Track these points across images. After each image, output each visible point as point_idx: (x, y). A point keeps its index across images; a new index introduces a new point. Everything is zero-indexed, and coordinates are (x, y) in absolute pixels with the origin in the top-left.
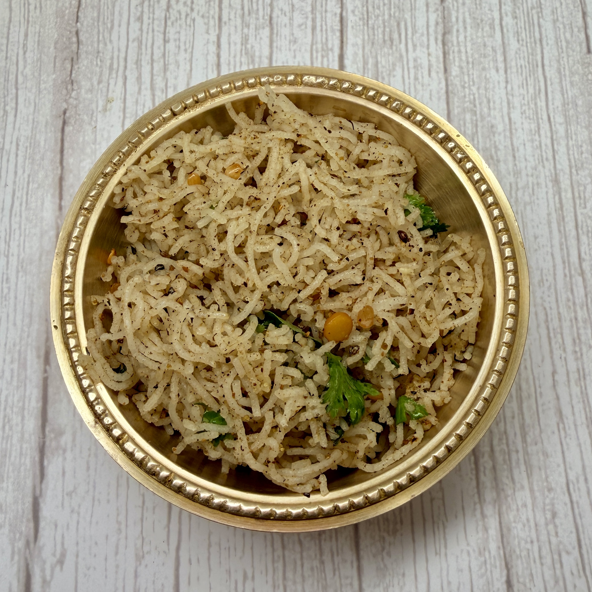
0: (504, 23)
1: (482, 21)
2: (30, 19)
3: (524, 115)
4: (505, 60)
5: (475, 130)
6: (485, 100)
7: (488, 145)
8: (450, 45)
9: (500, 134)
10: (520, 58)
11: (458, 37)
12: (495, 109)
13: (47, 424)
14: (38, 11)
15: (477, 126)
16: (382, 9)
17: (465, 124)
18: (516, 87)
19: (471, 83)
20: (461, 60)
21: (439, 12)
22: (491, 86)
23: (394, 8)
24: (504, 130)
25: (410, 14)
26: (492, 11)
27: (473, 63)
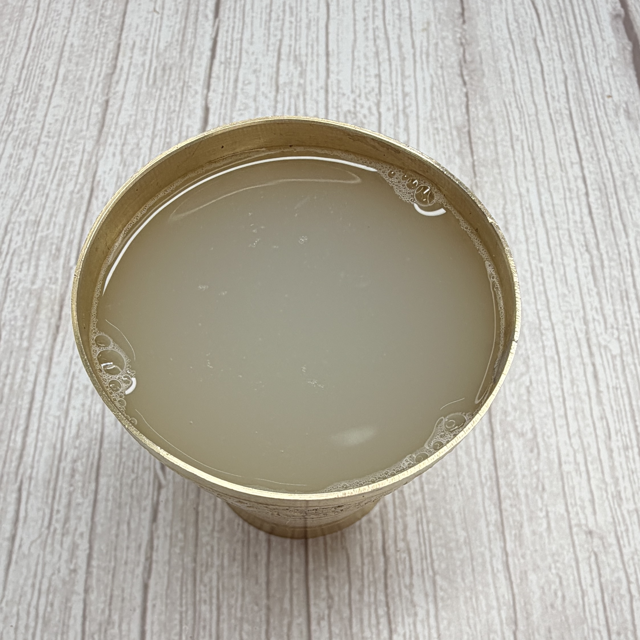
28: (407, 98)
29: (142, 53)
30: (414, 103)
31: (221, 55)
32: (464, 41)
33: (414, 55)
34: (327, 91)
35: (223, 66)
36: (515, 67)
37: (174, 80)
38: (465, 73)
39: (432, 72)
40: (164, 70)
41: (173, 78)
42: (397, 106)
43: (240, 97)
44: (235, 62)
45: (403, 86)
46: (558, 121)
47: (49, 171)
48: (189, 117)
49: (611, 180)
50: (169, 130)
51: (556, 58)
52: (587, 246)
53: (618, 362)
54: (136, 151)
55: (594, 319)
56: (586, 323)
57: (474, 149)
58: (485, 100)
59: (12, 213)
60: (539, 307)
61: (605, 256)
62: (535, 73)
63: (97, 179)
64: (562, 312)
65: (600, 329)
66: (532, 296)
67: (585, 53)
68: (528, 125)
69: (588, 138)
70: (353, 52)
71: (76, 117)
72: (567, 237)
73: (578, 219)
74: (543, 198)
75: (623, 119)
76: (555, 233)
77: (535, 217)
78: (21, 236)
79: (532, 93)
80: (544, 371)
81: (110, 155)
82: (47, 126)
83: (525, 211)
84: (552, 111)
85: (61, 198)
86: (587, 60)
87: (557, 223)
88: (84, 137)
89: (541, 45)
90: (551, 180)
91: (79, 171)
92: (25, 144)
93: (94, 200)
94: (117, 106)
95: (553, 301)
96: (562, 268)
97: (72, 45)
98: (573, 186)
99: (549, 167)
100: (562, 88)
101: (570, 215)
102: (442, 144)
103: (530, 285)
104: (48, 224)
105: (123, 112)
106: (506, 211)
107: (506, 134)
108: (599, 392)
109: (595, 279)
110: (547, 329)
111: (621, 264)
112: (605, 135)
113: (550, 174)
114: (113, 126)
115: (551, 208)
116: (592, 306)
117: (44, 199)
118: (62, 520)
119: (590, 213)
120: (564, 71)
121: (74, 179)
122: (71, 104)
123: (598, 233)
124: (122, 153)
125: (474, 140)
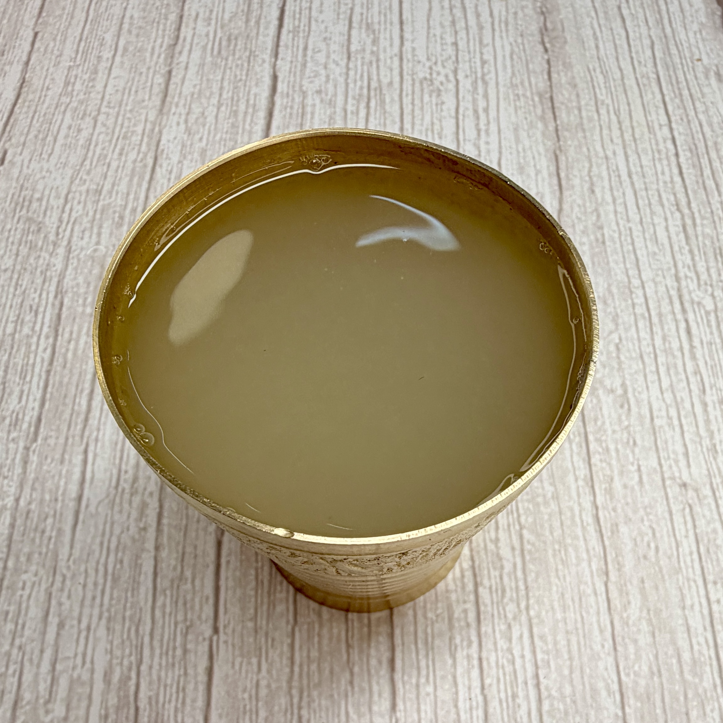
28: (486, 66)
29: (206, 24)
30: (492, 69)
31: (289, 24)
32: (544, 10)
33: (493, 24)
34: (401, 59)
35: (291, 35)
36: (598, 34)
37: (240, 50)
38: (546, 40)
39: (511, 39)
40: (229, 40)
41: (239, 47)
42: (476, 73)
43: (309, 65)
44: (304, 31)
45: (482, 54)
46: (644, 85)
47: (111, 141)
48: (257, 85)
49: (702, 140)
50: (235, 98)
51: (641, 24)
52: (677, 205)
53: (712, 317)
54: (201, 120)
55: (686, 277)
56: (678, 279)
57: (557, 114)
58: (568, 66)
59: (72, 182)
60: (628, 266)
61: (697, 215)
62: (620, 39)
63: (161, 147)
64: (652, 269)
65: (693, 286)
66: (621, 255)
67: (672, 19)
68: (613, 89)
69: (677, 101)
70: (428, 21)
71: (138, 87)
72: (656, 198)
73: (668, 179)
74: (631, 159)
75: (713, 81)
76: (644, 193)
77: (622, 179)
78: (82, 205)
79: (617, 59)
80: (634, 329)
81: (174, 124)
82: (107, 97)
83: (612, 173)
84: (638, 76)
85: (124, 166)
86: (674, 26)
87: (645, 183)
88: (146, 107)
89: (625, 12)
90: (638, 142)
91: (142, 140)
92: (85, 114)
93: (158, 169)
94: (180, 76)
95: (643, 260)
96: (651, 226)
97: (132, 17)
98: (661, 146)
99: (637, 131)
100: (649, 53)
101: (659, 175)
102: (523, 110)
103: (618, 245)
104: (110, 192)
105: (187, 83)
106: (592, 174)
107: (590, 99)
108: (692, 347)
109: (687, 238)
110: (638, 288)
111: (714, 222)
112: (695, 97)
113: (637, 136)
114: (177, 96)
115: (639, 169)
116: (683, 263)
117: (105, 168)
118: (130, 481)
119: (681, 173)
120: (650, 36)
121: (137, 148)
122: (132, 75)
123: (690, 192)
124: (186, 121)
125: (557, 105)
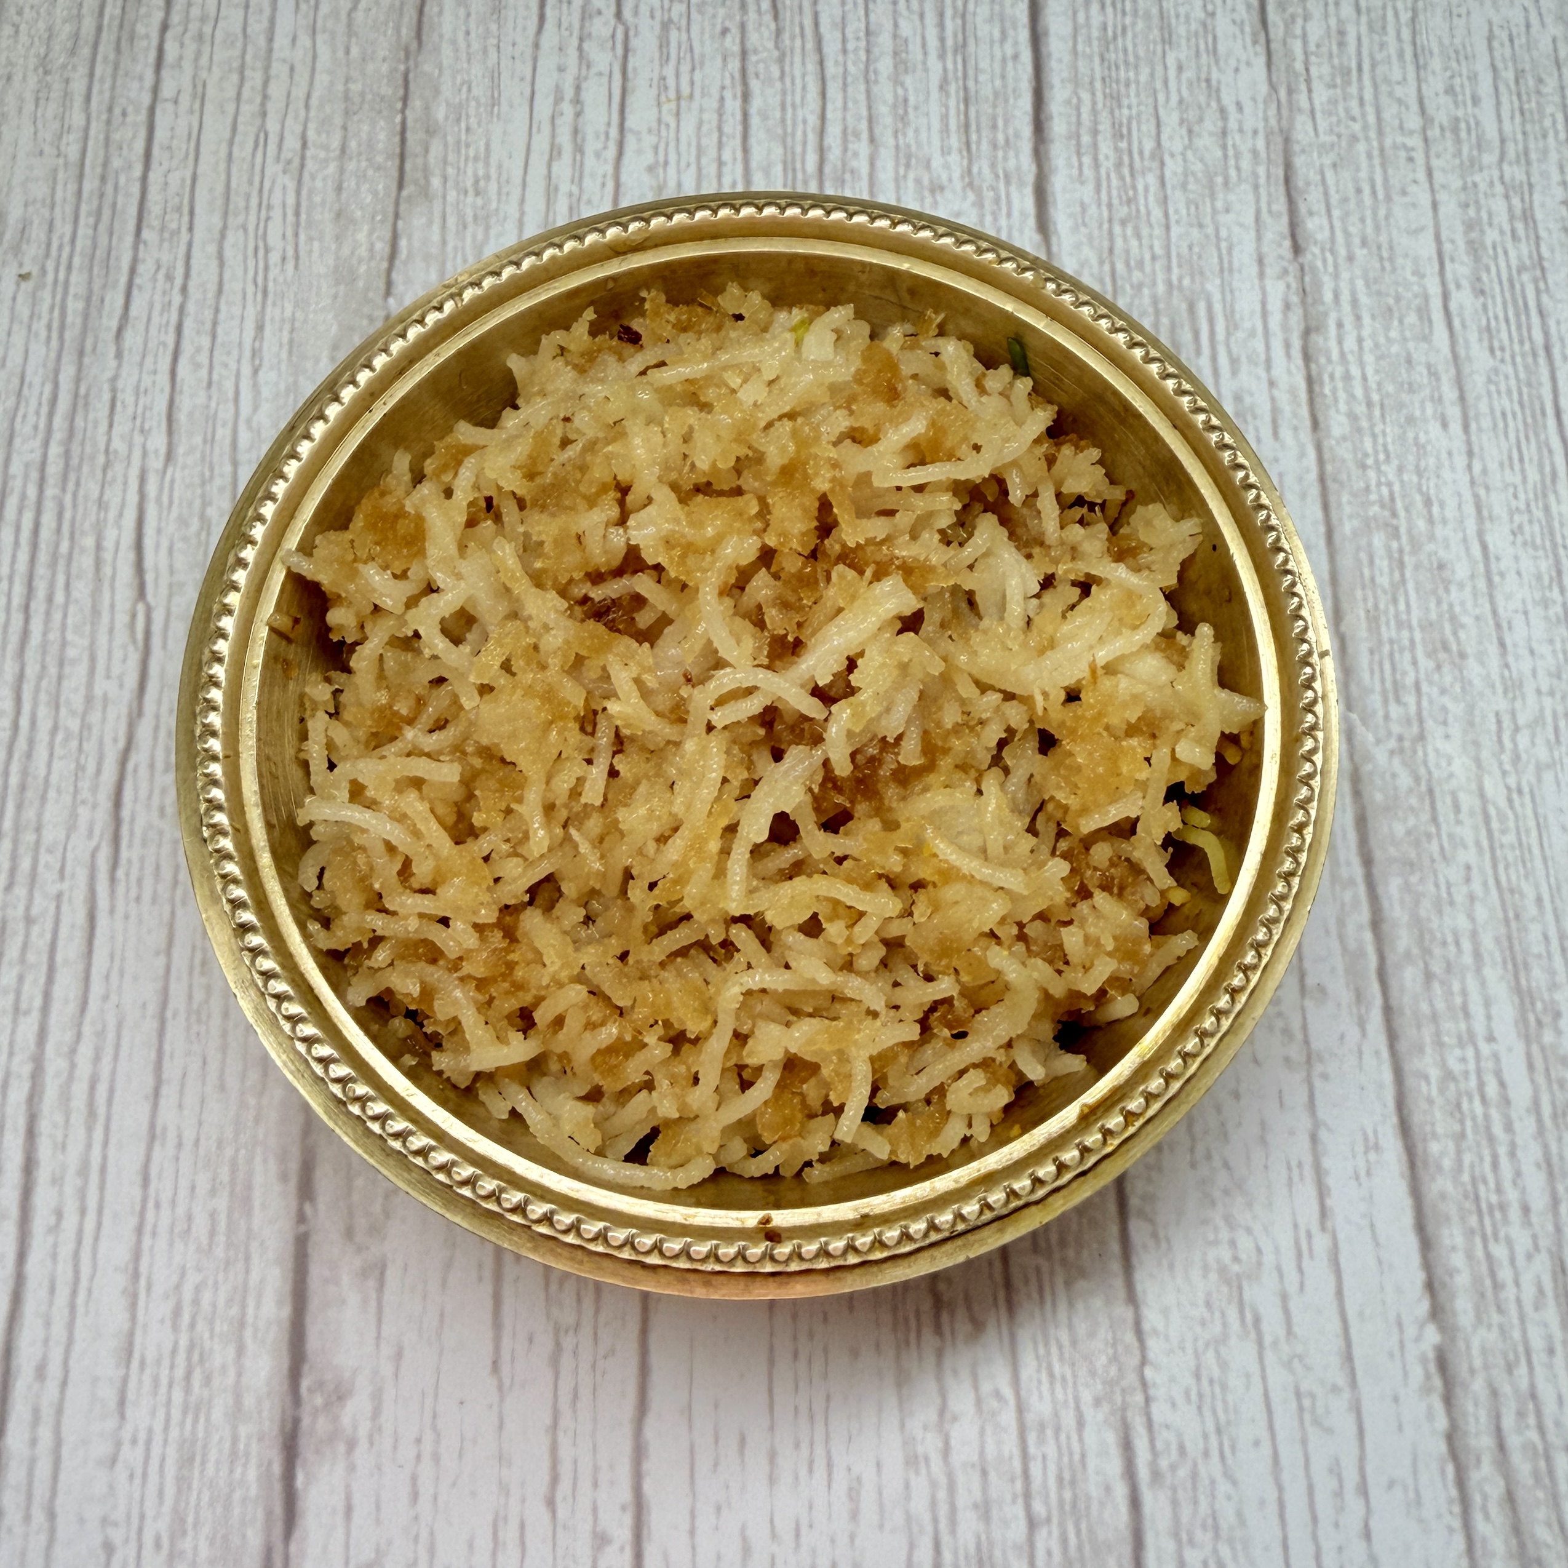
0: (1453, 306)
1: (1398, 299)
2: (271, 285)
3: (1519, 538)
4: (1462, 398)
5: (1397, 575)
6: (1418, 498)
7: (1433, 616)
8: (1322, 360)
9: (1461, 586)
10: (1499, 392)
11: (1340, 342)
12: (1444, 521)
13: (306, 1368)
14: (290, 266)
15: (1402, 564)
16: (1148, 268)
17: (1371, 562)
18: (1493, 466)
19: (1382, 457)
20: (1352, 396)
21: (1291, 279)
22: (1432, 461)
23: (1180, 266)
24: (1472, 577)
25: (1218, 281)
26: (1422, 276)
27: (1382, 406)
